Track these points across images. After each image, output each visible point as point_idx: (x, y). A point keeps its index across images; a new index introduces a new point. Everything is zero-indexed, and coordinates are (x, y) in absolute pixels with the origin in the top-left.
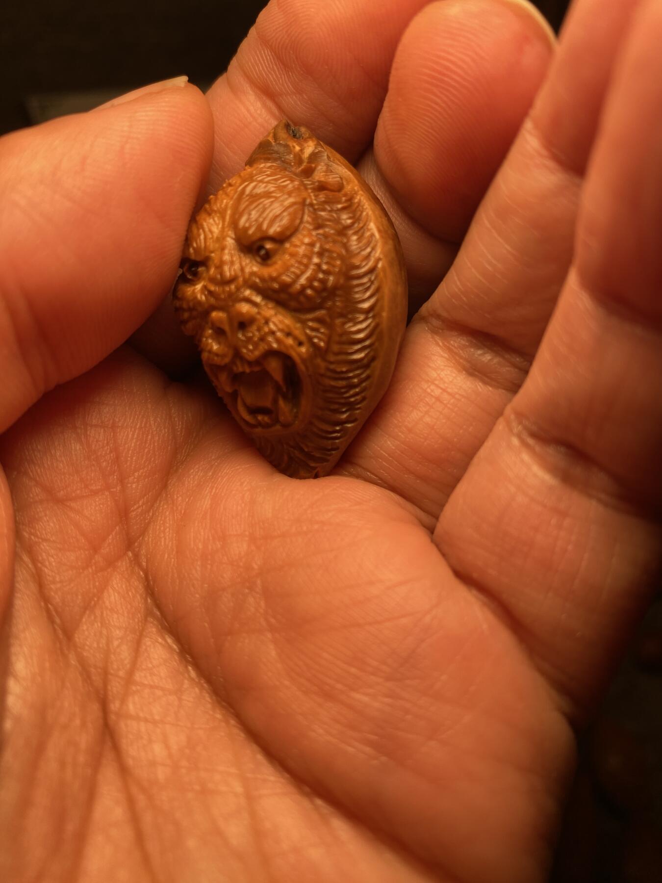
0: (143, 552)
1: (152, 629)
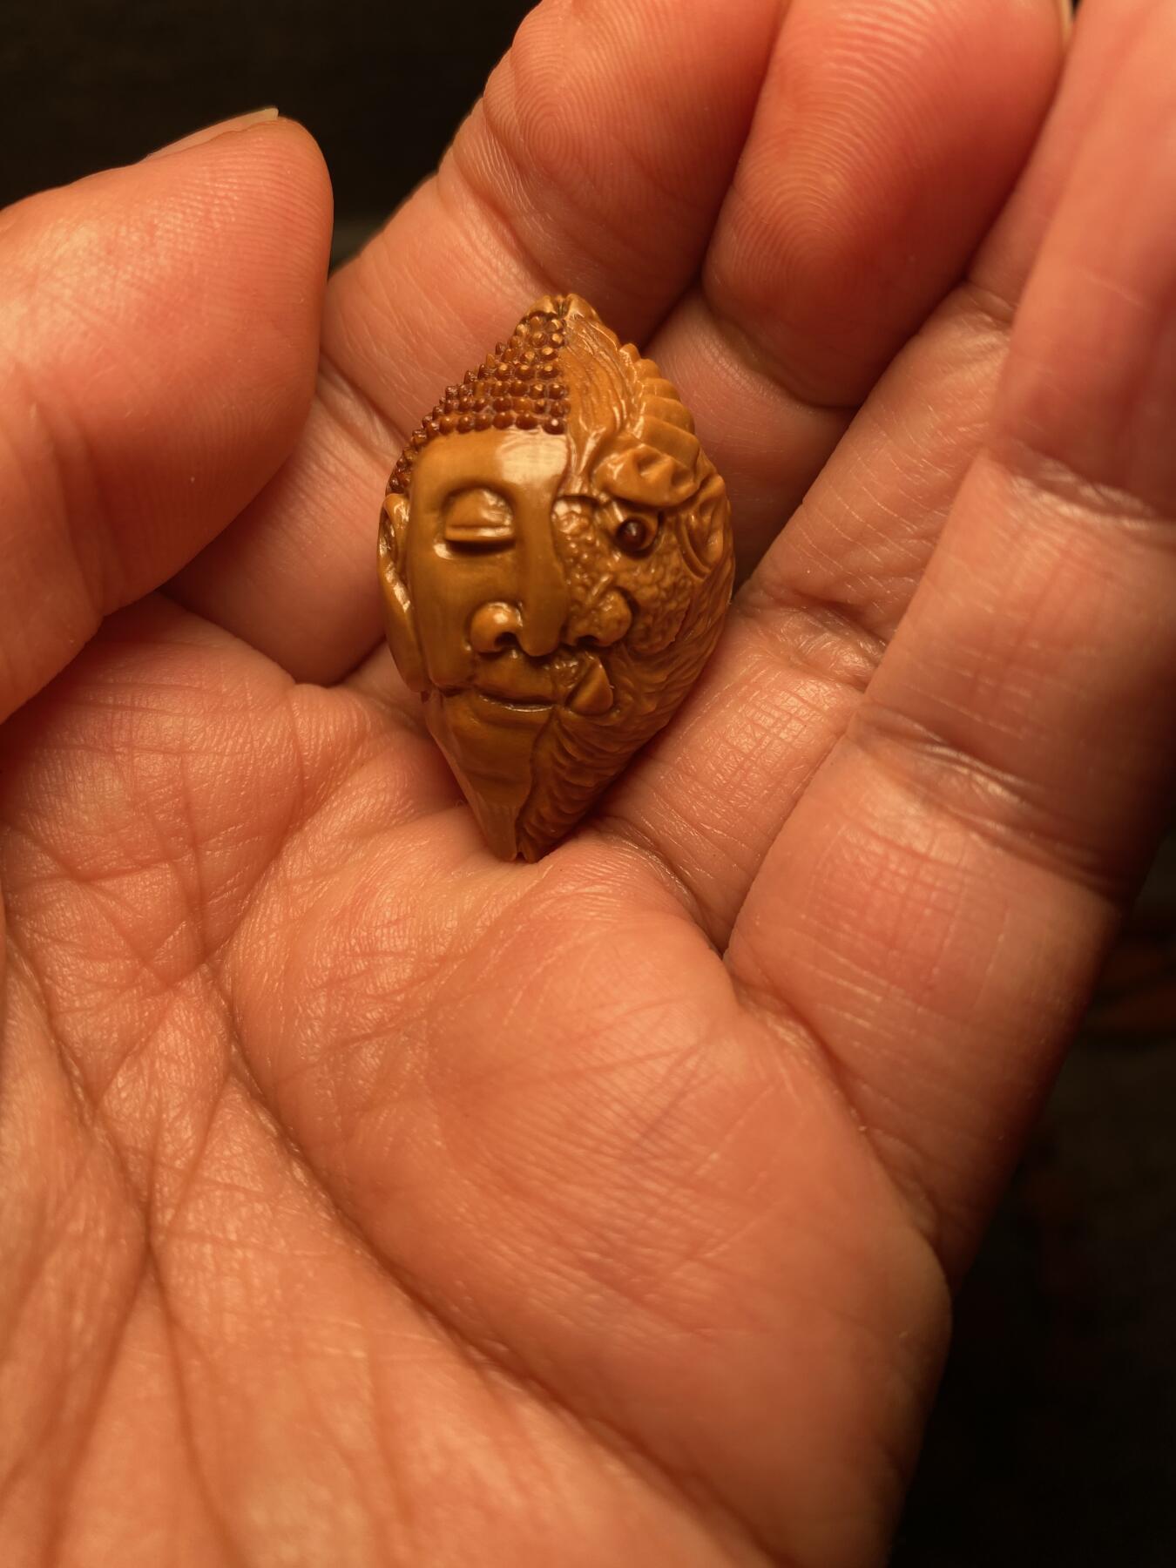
0: (228, 967)
1: (235, 1096)
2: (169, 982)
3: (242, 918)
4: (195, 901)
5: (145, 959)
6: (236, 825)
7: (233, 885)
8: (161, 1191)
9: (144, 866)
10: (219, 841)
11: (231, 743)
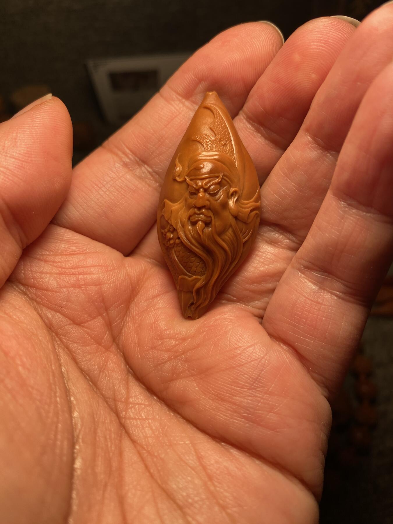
2: (107, 349)
3: (122, 329)
4: (109, 325)
5: (99, 344)
6: (117, 302)
7: (118, 319)
8: (120, 408)
9: (94, 318)
10: (112, 308)
11: (112, 279)
